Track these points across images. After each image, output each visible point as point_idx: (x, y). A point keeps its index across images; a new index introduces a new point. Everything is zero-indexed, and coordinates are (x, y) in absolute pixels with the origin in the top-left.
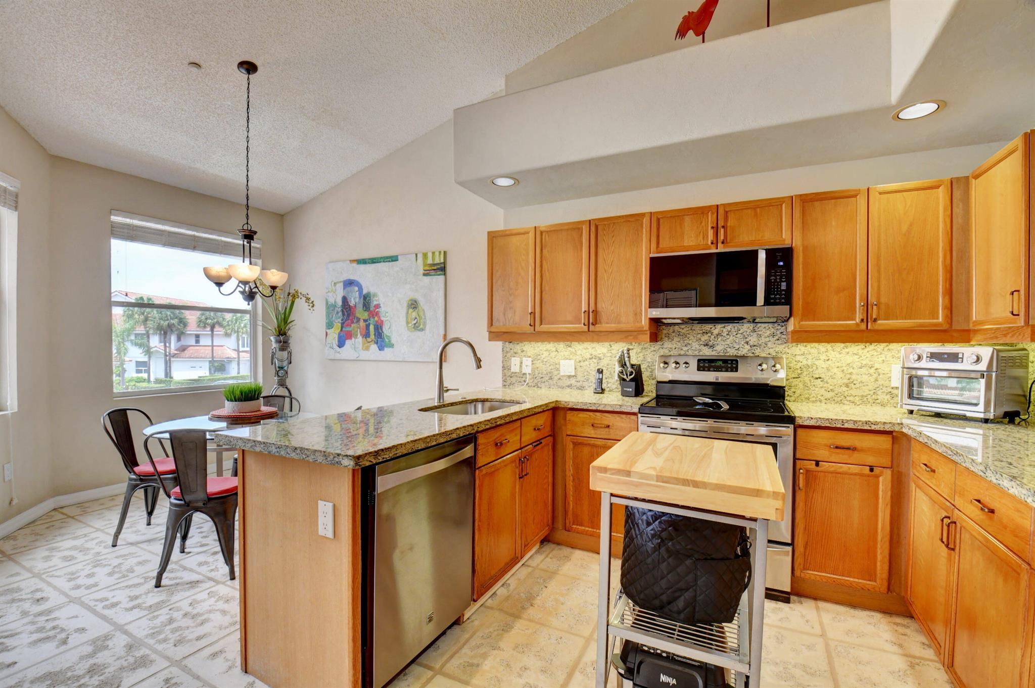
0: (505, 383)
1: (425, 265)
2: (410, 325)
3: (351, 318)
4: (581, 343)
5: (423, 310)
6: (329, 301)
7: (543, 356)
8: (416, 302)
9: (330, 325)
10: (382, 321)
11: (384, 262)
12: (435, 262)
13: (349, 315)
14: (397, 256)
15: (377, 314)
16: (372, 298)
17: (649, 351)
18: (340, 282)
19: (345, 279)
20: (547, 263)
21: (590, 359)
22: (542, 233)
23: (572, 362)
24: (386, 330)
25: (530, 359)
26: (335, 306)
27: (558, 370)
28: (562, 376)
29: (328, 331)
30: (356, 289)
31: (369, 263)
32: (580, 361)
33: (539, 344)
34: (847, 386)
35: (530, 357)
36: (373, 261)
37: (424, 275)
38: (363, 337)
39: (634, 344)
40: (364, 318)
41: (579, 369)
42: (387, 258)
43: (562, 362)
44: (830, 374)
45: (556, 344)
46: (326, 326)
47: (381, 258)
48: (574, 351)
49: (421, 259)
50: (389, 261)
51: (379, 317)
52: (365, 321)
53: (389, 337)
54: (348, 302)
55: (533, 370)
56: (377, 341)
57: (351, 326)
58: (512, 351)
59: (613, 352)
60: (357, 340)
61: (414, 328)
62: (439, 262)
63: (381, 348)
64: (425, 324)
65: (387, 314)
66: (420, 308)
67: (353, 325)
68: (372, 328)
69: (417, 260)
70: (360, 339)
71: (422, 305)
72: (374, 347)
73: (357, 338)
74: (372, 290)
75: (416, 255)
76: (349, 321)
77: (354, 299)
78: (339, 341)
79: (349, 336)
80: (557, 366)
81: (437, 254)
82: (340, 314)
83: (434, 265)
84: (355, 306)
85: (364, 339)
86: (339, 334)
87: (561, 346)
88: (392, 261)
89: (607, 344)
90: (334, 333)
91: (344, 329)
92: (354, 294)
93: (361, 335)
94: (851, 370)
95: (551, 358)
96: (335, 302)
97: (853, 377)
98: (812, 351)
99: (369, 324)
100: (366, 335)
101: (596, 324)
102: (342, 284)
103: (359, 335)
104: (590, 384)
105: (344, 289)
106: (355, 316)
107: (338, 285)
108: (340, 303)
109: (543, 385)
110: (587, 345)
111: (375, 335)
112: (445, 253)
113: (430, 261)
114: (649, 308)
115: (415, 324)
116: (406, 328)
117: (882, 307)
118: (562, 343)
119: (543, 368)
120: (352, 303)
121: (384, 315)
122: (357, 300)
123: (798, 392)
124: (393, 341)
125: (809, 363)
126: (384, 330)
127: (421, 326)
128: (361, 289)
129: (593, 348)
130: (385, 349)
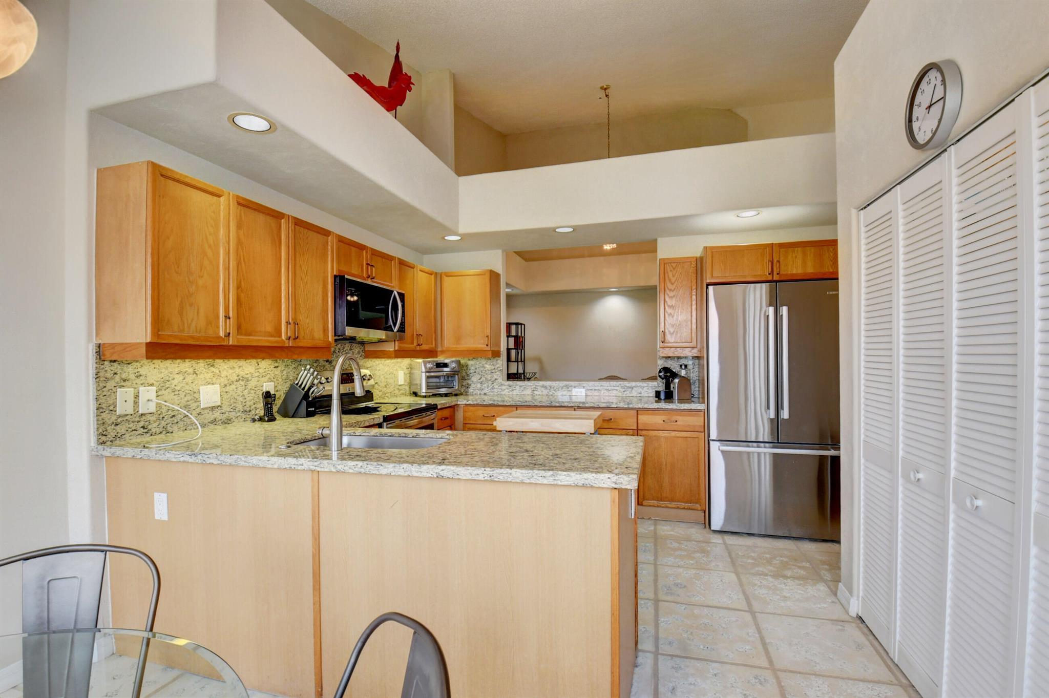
0: (104, 438)
4: (226, 361)
7: (175, 382)
17: (291, 368)
21: (237, 381)
23: (217, 387)
25: (154, 389)
27: (197, 400)
28: (203, 409)
32: (226, 385)
33: (168, 363)
34: (386, 387)
35: (152, 385)
39: (278, 361)
41: (225, 396)
43: (202, 388)
45: (193, 362)
48: (218, 372)
55: (159, 406)
58: (117, 377)
59: (260, 371)
80: (196, 395)
87: (201, 365)
89: (254, 361)
94: (387, 376)
95: (187, 384)
98: (374, 364)
104: (238, 414)
109: (175, 428)
110: (233, 363)
118: (201, 361)
119: (174, 404)
129: (240, 367)
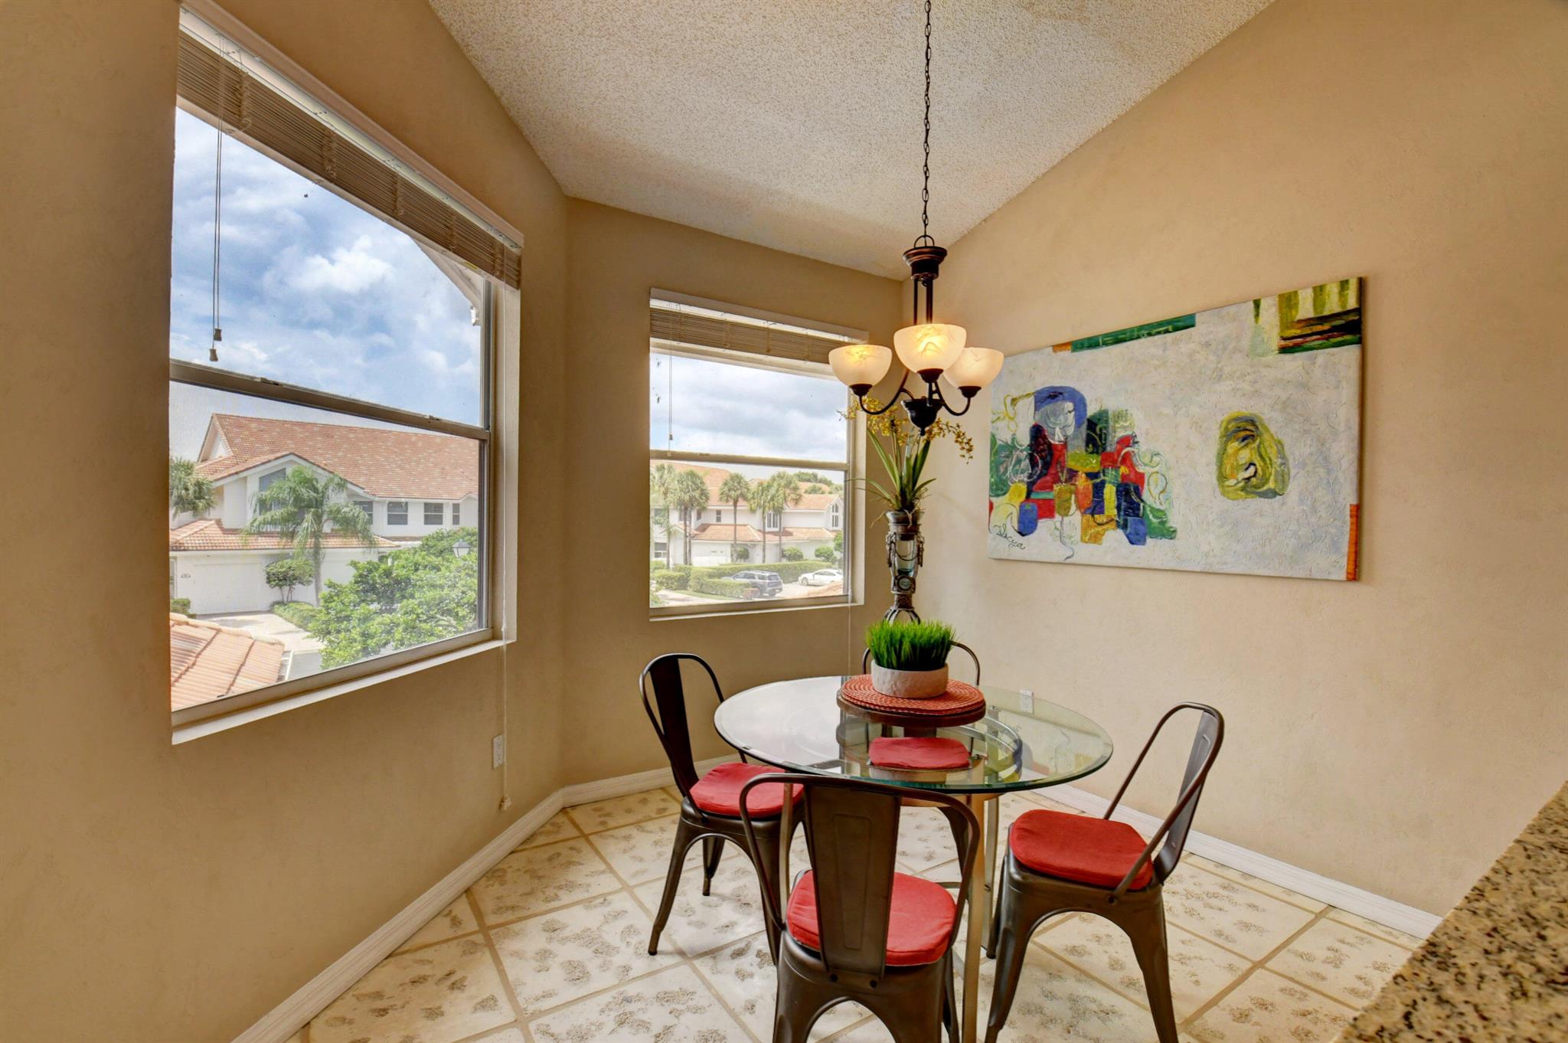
1: (1285, 324)
2: (1232, 482)
3: (1052, 471)
5: (1280, 443)
6: (997, 437)
8: (1252, 422)
9: (999, 487)
10: (1141, 476)
11: (1150, 335)
12: (1326, 313)
13: (1047, 465)
14: (1192, 317)
15: (1127, 459)
16: (1111, 423)
18: (1028, 395)
19: (1039, 389)
24: (1150, 495)
26: (1011, 448)
29: (994, 500)
30: (1069, 406)
31: (1105, 344)
36: (1118, 338)
37: (1284, 350)
38: (1083, 514)
40: (1088, 469)
42: (1160, 324)
46: (991, 489)
47: (1141, 328)
49: (1274, 310)
50: (1167, 331)
51: (1132, 467)
52: (1091, 476)
53: (1160, 513)
54: (1045, 437)
56: (1126, 521)
57: (1051, 488)
60: (1066, 519)
61: (1243, 489)
62: (1337, 309)
63: (1136, 539)
64: (1283, 479)
65: (1156, 459)
66: (1266, 436)
67: (1056, 487)
68: (1110, 493)
69: (1257, 315)
70: (1075, 518)
71: (1273, 429)
72: (1115, 537)
73: (1067, 515)
74: (1112, 405)
75: (1257, 304)
76: (1048, 478)
77: (1063, 428)
78: (1020, 522)
79: (1047, 510)
81: (1333, 290)
82: (1026, 463)
83: (1322, 320)
84: (1065, 445)
85: (1089, 516)
86: (1021, 507)
88: (1176, 329)
90: (1009, 507)
91: (1033, 496)
92: (1062, 417)
93: (1079, 507)
96: (1013, 439)
99: (1103, 483)
100: (1096, 507)
102: (1032, 399)
103: (1073, 507)
105: (1036, 409)
106: (1063, 468)
107: (1020, 403)
108: (1025, 439)
111: (1118, 507)
112: (1362, 283)
113: (1305, 309)
115: (1248, 479)
116: (1218, 491)
120: (1056, 438)
121: (1147, 460)
122: (1070, 431)
124: (1174, 521)
126: (1145, 495)
127: (1271, 485)
128: (1080, 402)
130: (1149, 540)
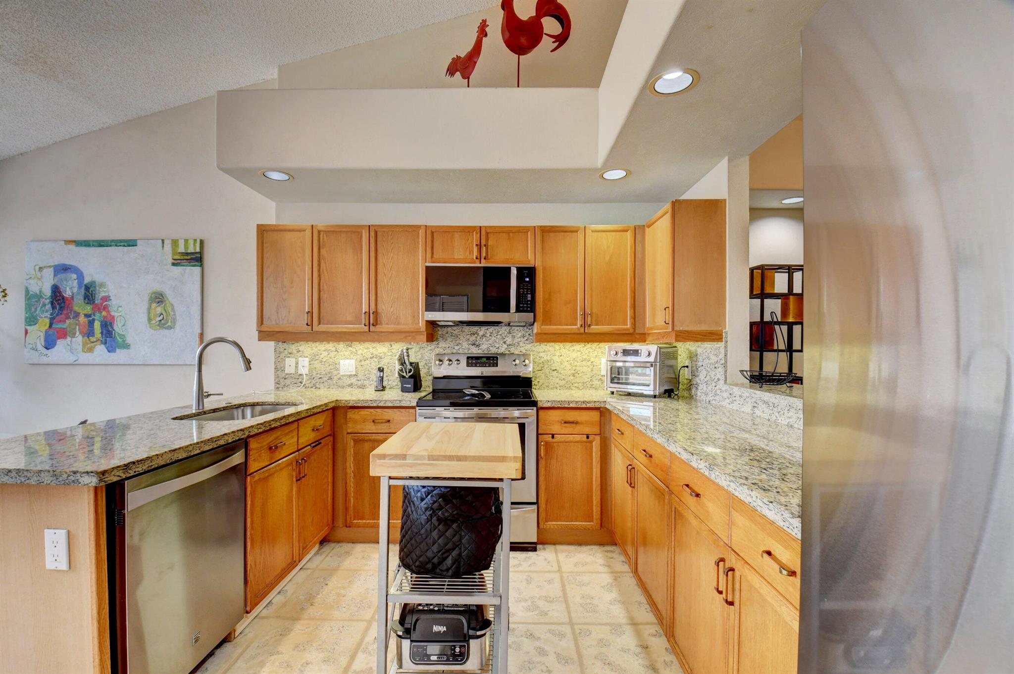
0: (278, 386)
1: (174, 252)
2: (154, 322)
3: (65, 312)
4: (362, 343)
5: (172, 305)
6: (30, 289)
7: (322, 356)
8: (162, 295)
9: (31, 320)
10: (113, 317)
11: (116, 246)
12: (189, 251)
13: (61, 308)
14: (136, 240)
15: (106, 308)
16: (97, 288)
17: (426, 350)
18: (50, 267)
19: (56, 263)
20: (325, 263)
21: (371, 358)
22: (319, 232)
23: (353, 361)
24: (118, 327)
25: (307, 360)
26: (39, 296)
27: (338, 369)
28: (343, 376)
29: (28, 328)
30: (74, 276)
31: (93, 246)
32: (361, 361)
33: (317, 344)
34: (574, 375)
35: (307, 357)
36: (101, 244)
37: (173, 264)
38: (83, 336)
39: (412, 343)
40: (85, 312)
41: (360, 368)
42: (121, 241)
43: (342, 362)
44: (562, 366)
45: (335, 344)
46: (26, 321)
47: (112, 241)
48: (354, 350)
49: (170, 246)
50: (124, 246)
51: (108, 312)
52: (87, 316)
53: (123, 336)
54: (60, 292)
55: (310, 370)
56: (106, 340)
57: (65, 322)
58: (286, 351)
59: (393, 351)
60: (74, 339)
61: (158, 325)
62: (193, 251)
63: (111, 350)
64: (174, 321)
65: (120, 309)
66: (167, 302)
67: (68, 321)
68: (97, 325)
69: (163, 246)
70: (79, 339)
71: (170, 299)
72: (100, 349)
73: (74, 337)
74: (98, 278)
75: (163, 241)
76: (63, 316)
77: (70, 288)
78: (46, 341)
79: (63, 334)
80: (338, 366)
81: (191, 242)
82: (49, 306)
83: (187, 254)
84: (72, 298)
85: (86, 338)
86: (46, 332)
87: (341, 346)
88: (129, 246)
89: (387, 344)
90: (38, 332)
91: (54, 326)
92: (70, 282)
93: (81, 333)
94: (576, 363)
95: (331, 358)
96: (40, 291)
97: (578, 368)
98: (551, 349)
99: (94, 320)
100: (89, 333)
101: (377, 324)
102: (52, 269)
103: (78, 333)
104: (372, 383)
105: (55, 275)
106: (71, 310)
107: (45, 271)
108: (48, 292)
109: (322, 386)
110: (367, 344)
111: (102, 333)
112: (202, 242)
113: (181, 249)
114: (426, 311)
115: (161, 320)
116: (148, 325)
117: (594, 316)
118: (341, 343)
119: (322, 369)
120: (67, 293)
121: (115, 309)
122: (75, 290)
123: (541, 381)
124: (129, 340)
125: (549, 358)
126: (115, 327)
127: (169, 324)
128: (80, 276)
129: (374, 348)
130: (118, 350)
